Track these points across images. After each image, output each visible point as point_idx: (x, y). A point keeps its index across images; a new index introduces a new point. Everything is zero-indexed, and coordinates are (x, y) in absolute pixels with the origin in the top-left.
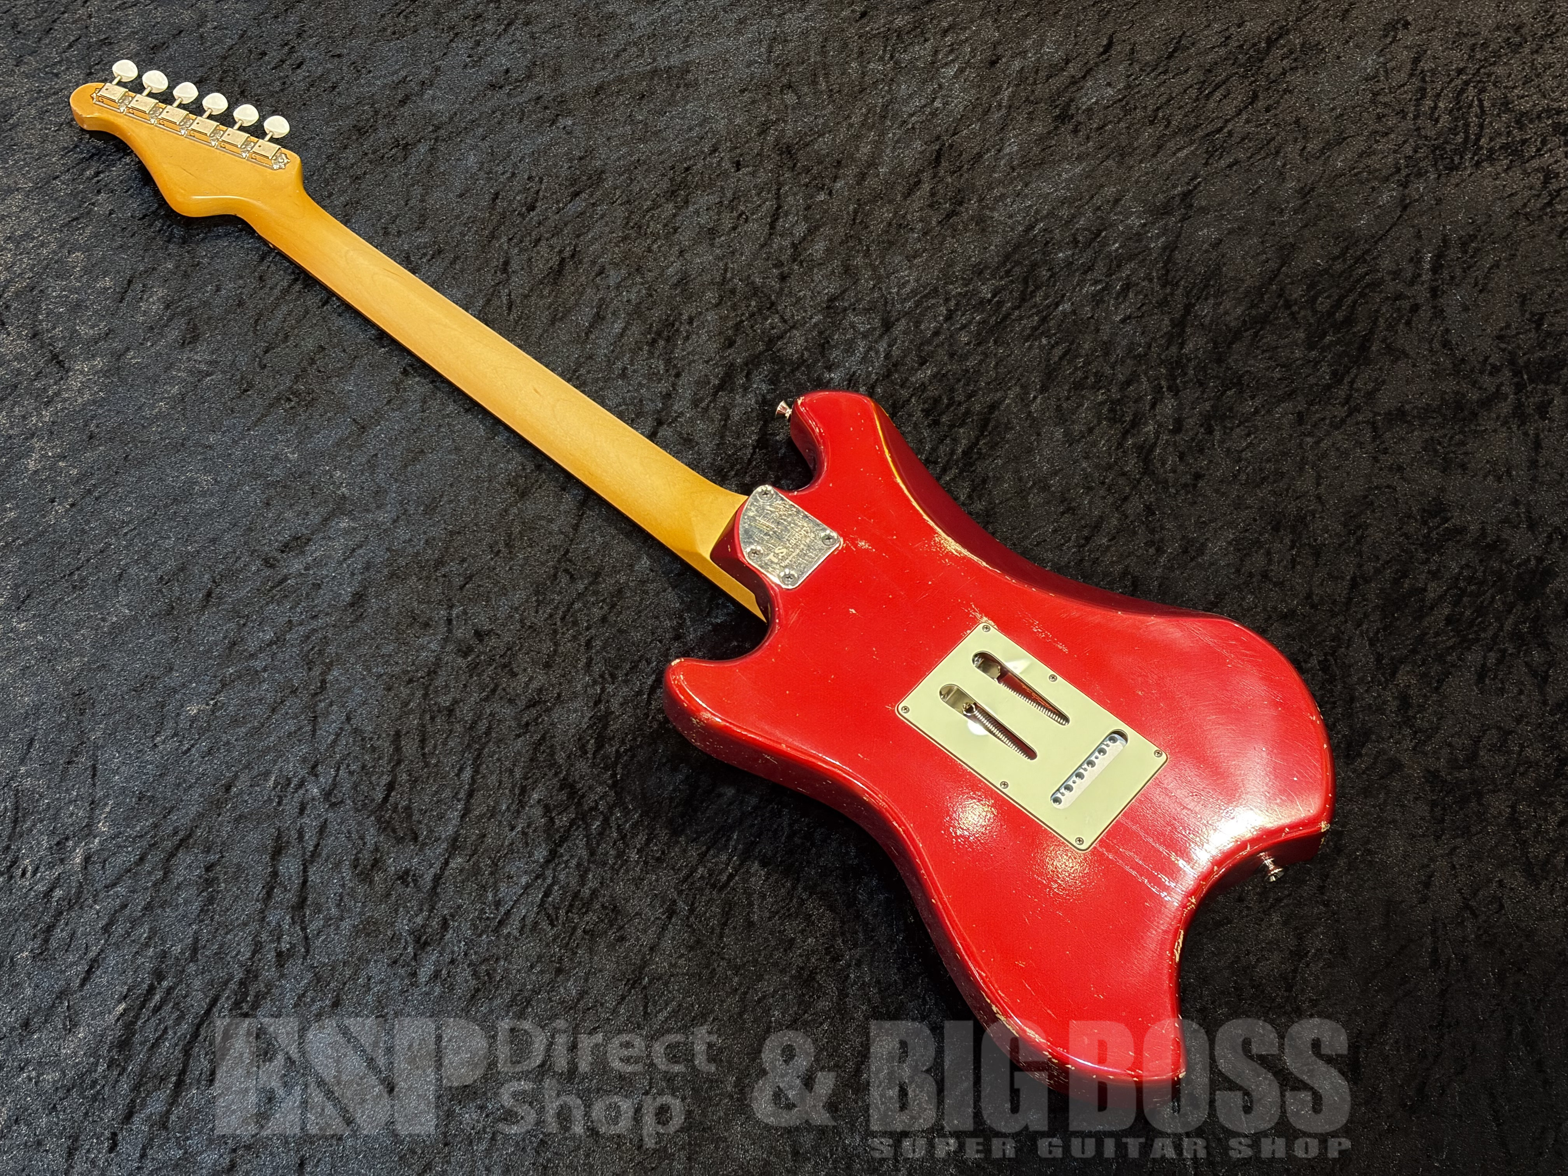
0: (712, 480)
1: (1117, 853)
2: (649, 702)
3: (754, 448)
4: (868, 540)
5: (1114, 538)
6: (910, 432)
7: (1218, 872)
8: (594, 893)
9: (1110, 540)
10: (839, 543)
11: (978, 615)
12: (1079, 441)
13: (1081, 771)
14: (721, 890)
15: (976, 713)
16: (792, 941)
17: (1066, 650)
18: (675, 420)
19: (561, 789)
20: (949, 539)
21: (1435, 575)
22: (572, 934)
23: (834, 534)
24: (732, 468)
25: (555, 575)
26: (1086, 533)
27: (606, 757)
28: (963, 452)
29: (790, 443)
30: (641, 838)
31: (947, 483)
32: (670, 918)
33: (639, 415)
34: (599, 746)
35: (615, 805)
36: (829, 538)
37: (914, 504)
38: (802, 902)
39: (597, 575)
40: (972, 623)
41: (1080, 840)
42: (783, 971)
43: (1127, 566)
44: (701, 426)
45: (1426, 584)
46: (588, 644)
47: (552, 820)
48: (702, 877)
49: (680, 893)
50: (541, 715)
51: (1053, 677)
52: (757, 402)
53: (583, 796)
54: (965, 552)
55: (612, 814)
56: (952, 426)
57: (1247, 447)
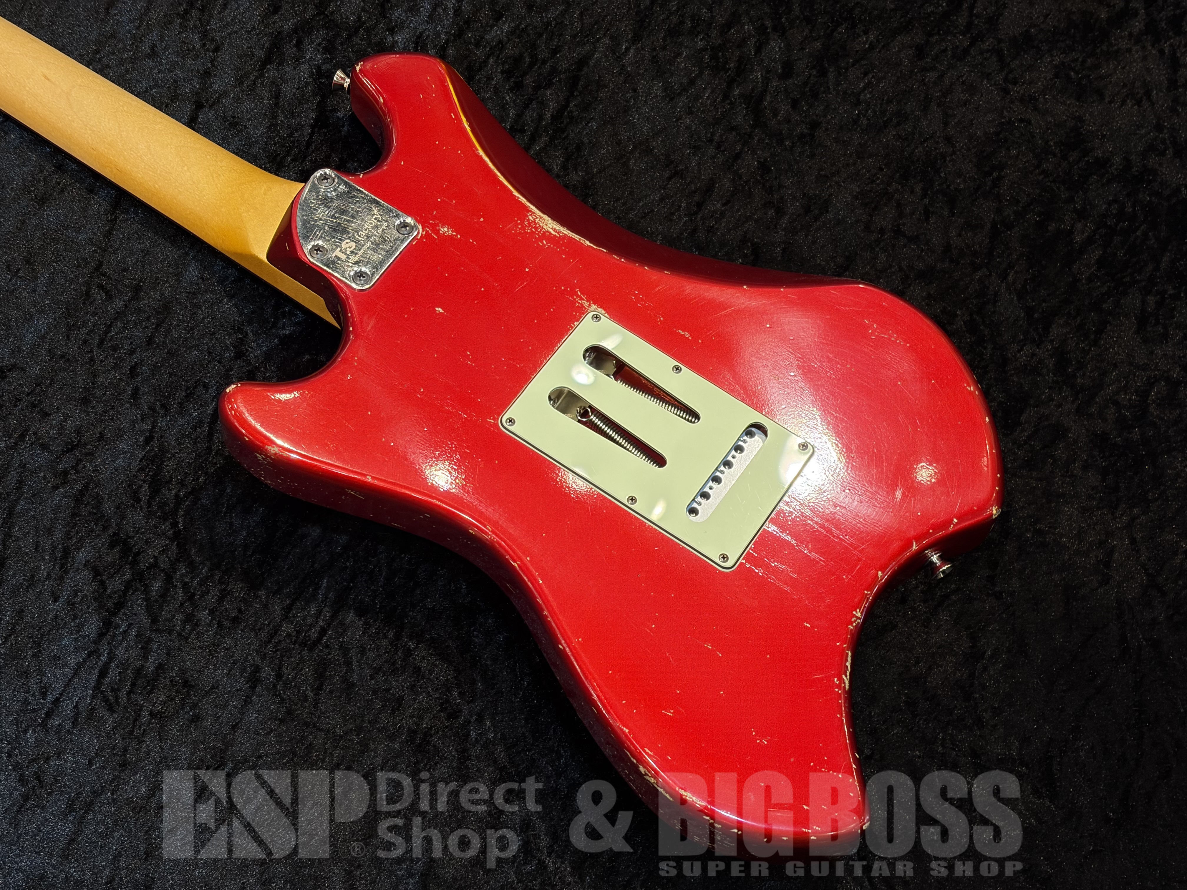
0: (265, 169)
1: (767, 567)
2: (210, 435)
3: (313, 127)
4: (451, 225)
5: (728, 202)
6: (490, 98)
7: (883, 577)
8: (160, 668)
9: (724, 205)
10: (419, 231)
11: (586, 304)
12: (680, 95)
13: (718, 474)
14: (311, 650)
15: (593, 418)
16: (399, 700)
17: (687, 335)
18: (217, 101)
19: (112, 546)
20: (545, 217)
21: (1082, 215)
22: (136, 720)
23: (409, 220)
24: (288, 153)
25: (88, 294)
26: (697, 198)
27: (162, 506)
28: (552, 116)
29: (353, 119)
30: (212, 598)
31: (538, 154)
32: (253, 688)
33: (175, 98)
34: (155, 491)
35: (178, 560)
36: (405, 225)
37: (502, 178)
38: (408, 652)
39: (137, 289)
40: (579, 313)
41: (724, 557)
42: (392, 738)
43: (746, 233)
44: (248, 104)
45: (1072, 226)
46: (133, 372)
47: (102, 583)
48: (289, 635)
49: (263, 657)
50: (81, 460)
51: (677, 369)
52: (311, 74)
53: (138, 553)
54: (565, 231)
55: (175, 570)
56: (537, 88)
57: (865, 88)
